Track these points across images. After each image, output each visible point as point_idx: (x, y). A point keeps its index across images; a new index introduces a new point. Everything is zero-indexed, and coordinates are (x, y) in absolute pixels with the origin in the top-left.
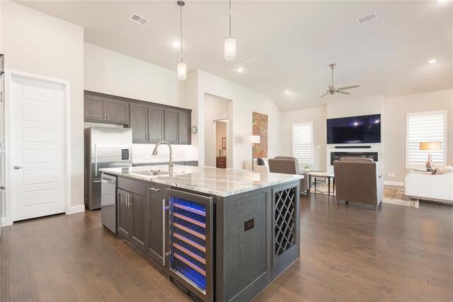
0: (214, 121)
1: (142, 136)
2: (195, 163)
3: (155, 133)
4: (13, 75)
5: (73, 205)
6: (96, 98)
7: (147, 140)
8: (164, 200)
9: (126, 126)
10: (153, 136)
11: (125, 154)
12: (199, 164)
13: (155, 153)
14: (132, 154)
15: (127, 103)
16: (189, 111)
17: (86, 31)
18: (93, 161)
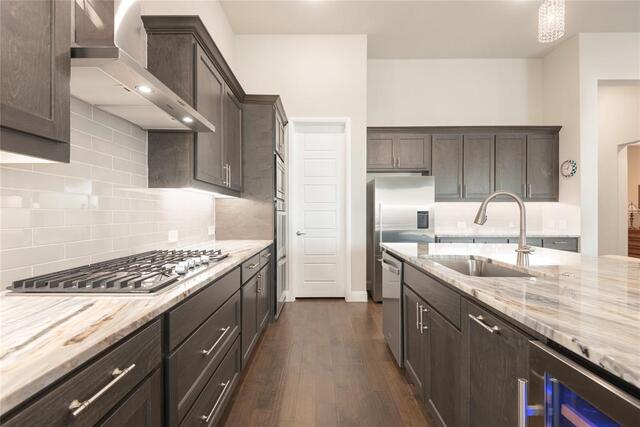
0: (621, 146)
1: (453, 189)
2: (571, 244)
3: (476, 181)
4: (297, 124)
5: (353, 290)
6: (383, 136)
7: (462, 195)
8: (522, 384)
9: (425, 173)
10: (471, 188)
11: (423, 219)
12: (583, 244)
13: (481, 218)
14: (433, 220)
15: (427, 136)
16: (554, 131)
17: (369, 39)
18: (376, 229)
